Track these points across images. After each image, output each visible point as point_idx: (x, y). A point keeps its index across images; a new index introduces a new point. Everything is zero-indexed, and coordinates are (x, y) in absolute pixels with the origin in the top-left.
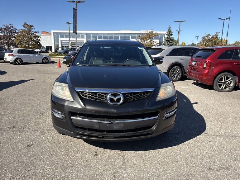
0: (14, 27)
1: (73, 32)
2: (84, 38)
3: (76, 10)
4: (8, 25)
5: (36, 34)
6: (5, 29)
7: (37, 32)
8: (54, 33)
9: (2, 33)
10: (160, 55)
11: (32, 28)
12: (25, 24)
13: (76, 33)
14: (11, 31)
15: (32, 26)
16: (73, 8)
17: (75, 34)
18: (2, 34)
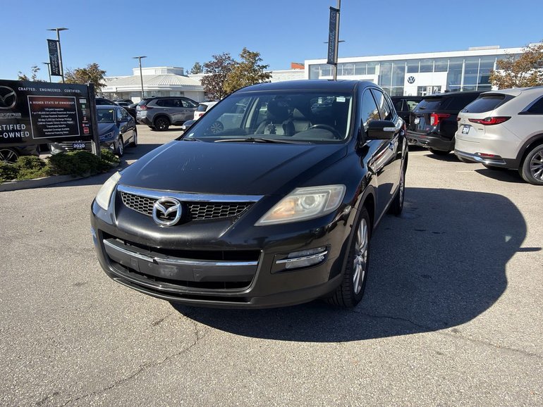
0: (231, 59)
1: (328, 63)
2: (374, 73)
3: (338, 11)
4: (222, 55)
5: (265, 71)
6: (216, 63)
7: (265, 67)
8: (310, 65)
9: (211, 72)
10: (499, 113)
11: (257, 59)
12: (245, 51)
13: (336, 64)
14: (225, 67)
15: (256, 55)
16: (331, 8)
17: (333, 66)
18: (211, 74)
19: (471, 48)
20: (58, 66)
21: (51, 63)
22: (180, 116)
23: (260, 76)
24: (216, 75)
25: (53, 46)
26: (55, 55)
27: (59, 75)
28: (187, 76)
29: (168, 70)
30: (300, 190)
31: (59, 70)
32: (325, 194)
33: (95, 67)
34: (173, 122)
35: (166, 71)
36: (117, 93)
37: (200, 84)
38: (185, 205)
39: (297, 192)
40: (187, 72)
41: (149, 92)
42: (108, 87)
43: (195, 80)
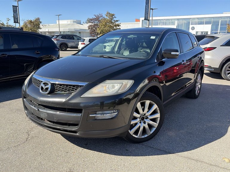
0: (103, 16)
1: (145, 19)
2: (175, 25)
4: (99, 14)
5: (117, 23)
6: (96, 19)
7: (117, 21)
8: (142, 20)
11: (113, 17)
12: (108, 13)
15: (113, 15)
17: (148, 21)
18: (93, 24)
19: (224, 13)
20: (17, 19)
21: (14, 17)
22: (73, 44)
23: (115, 25)
24: (95, 25)
25: (15, 9)
26: (16, 13)
27: (18, 23)
28: (82, 25)
29: (73, 21)
30: (108, 81)
31: (18, 21)
32: (121, 84)
33: (38, 19)
34: (69, 47)
35: (72, 22)
36: (48, 32)
37: (87, 28)
38: (53, 85)
39: (106, 82)
40: (84, 23)
41: (64, 32)
42: (42, 29)
43: (85, 27)
